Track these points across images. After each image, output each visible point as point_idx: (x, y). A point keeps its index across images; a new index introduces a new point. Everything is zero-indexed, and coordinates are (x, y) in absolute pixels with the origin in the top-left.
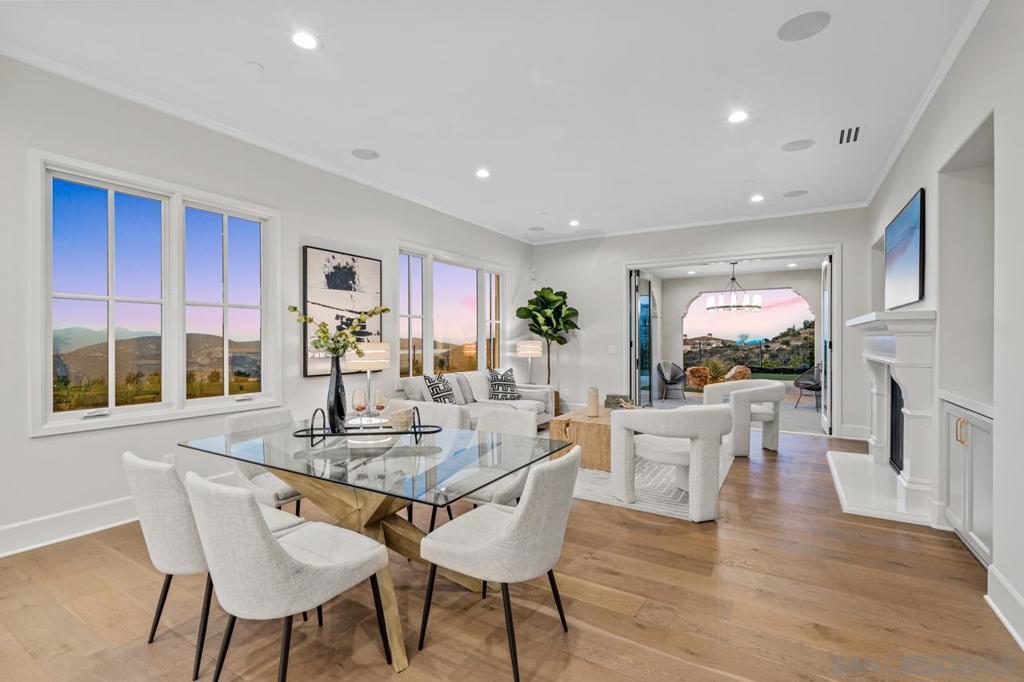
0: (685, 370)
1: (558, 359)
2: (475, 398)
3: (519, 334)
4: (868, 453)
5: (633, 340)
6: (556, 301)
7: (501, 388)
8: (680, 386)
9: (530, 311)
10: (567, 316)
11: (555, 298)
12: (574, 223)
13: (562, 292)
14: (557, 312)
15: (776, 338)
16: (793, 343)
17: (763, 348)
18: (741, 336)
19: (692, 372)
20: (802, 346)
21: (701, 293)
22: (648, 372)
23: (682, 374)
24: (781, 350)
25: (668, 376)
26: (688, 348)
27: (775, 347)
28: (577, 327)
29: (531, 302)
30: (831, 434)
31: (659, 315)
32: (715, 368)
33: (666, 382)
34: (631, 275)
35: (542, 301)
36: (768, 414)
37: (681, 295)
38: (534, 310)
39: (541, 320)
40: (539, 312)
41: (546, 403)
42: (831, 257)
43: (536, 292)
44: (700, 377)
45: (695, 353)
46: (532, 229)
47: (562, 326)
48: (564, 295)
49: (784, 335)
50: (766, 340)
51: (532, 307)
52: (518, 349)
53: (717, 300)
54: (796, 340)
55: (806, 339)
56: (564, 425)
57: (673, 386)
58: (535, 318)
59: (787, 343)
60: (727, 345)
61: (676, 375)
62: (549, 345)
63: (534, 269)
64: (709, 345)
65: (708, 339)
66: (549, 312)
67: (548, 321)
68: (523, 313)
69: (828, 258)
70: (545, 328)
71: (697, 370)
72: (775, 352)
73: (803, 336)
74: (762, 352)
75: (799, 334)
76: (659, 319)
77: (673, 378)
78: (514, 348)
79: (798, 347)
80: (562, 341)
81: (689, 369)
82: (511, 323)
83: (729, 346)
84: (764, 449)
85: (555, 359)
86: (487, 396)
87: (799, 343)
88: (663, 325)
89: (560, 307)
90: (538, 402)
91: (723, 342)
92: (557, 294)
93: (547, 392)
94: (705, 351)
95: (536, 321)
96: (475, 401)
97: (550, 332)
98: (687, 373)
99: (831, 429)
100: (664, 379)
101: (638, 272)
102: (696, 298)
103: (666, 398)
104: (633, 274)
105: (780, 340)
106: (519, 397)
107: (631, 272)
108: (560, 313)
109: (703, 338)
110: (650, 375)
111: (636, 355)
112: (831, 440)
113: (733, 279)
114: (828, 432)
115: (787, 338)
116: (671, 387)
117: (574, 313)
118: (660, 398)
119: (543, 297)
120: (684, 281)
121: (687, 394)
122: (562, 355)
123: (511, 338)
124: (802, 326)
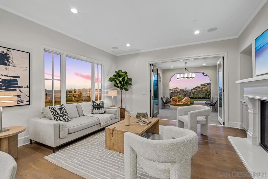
0: (170, 98)
1: (125, 96)
2: (84, 114)
3: (110, 88)
4: (247, 138)
5: (151, 89)
6: (123, 75)
7: (96, 109)
8: (168, 104)
9: (114, 79)
10: (127, 80)
11: (122, 74)
12: (128, 45)
13: (125, 72)
14: (124, 79)
15: (194, 89)
16: (198, 90)
17: (191, 91)
18: (185, 88)
19: (172, 99)
20: (200, 91)
21: (175, 74)
22: (157, 98)
23: (169, 100)
24: (195, 91)
25: (165, 101)
26: (171, 91)
27: (194, 91)
28: (131, 85)
29: (114, 76)
30: (224, 125)
31: (162, 81)
32: (179, 98)
33: (164, 103)
34: (150, 66)
35: (118, 75)
36: (204, 121)
37: (169, 75)
38: (115, 78)
39: (118, 82)
40: (117, 79)
41: (115, 115)
42: (223, 57)
43: (116, 72)
44: (175, 100)
45: (173, 93)
46: (113, 48)
47: (125, 85)
48: (126, 73)
49: (196, 88)
50: (191, 89)
51: (114, 77)
52: (108, 93)
53: (180, 76)
54: (199, 89)
55: (201, 89)
56: (111, 131)
57: (167, 104)
58: (116, 81)
59: (196, 90)
60: (181, 90)
61: (167, 101)
62: (121, 91)
63: (117, 64)
64: (177, 90)
65: (176, 89)
66: (120, 79)
67: (120, 82)
68: (111, 80)
69: (222, 58)
70: (119, 85)
71: (174, 98)
72: (193, 92)
73: (200, 88)
74: (190, 92)
75: (200, 87)
76: (162, 83)
77: (166, 102)
78: (107, 93)
79: (199, 91)
80: (126, 90)
81: (171, 98)
82: (107, 83)
83: (182, 91)
84: (201, 134)
85: (124, 97)
86: (91, 112)
87: (200, 90)
88: (163, 84)
89: (125, 77)
90: (112, 115)
91: (180, 90)
92: (124, 72)
93: (116, 110)
94: (176, 92)
95: (116, 83)
96: (84, 115)
97: (121, 87)
98: (171, 99)
99: (224, 123)
100: (163, 102)
101: (153, 64)
102: (174, 75)
103: (164, 108)
104: (151, 65)
105: (195, 89)
106: (105, 112)
107: (150, 65)
108: (125, 80)
109: (175, 89)
110: (158, 100)
111: (152, 95)
112: (224, 128)
113: (186, 68)
114: (222, 124)
115: (197, 88)
116: (165, 104)
117: (130, 80)
118: (162, 108)
119: (119, 74)
120: (170, 70)
121: (171, 106)
122: (126, 95)
123: (107, 89)
124: (200, 85)
